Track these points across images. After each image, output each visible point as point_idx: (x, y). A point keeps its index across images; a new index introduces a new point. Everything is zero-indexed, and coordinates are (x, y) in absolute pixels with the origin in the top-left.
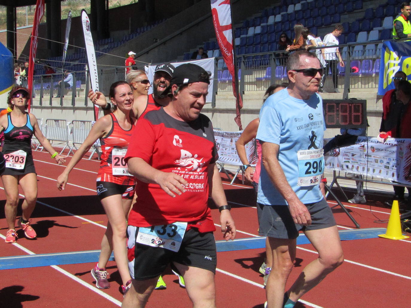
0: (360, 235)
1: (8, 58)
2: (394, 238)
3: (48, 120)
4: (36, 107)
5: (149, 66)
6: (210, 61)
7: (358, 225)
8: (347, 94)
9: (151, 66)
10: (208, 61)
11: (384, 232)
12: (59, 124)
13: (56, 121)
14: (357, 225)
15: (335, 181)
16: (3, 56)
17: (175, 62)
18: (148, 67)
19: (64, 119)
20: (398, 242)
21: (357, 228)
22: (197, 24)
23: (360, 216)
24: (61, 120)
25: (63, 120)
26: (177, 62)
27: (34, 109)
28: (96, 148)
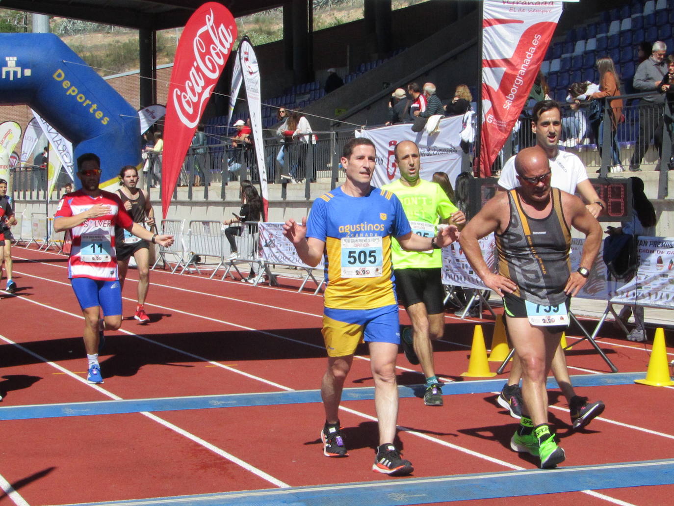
0: (607, 380)
1: (131, 120)
2: (658, 384)
3: (193, 222)
4: (183, 203)
5: (362, 131)
6: (456, 121)
7: (615, 369)
8: (667, 173)
9: (365, 131)
10: (451, 123)
11: (644, 377)
12: (209, 229)
13: (206, 223)
15: (610, 308)
16: (121, 117)
17: (403, 124)
18: (360, 131)
19: (217, 220)
20: (661, 389)
21: (613, 371)
22: (455, 57)
24: (213, 222)
25: (216, 222)
27: (179, 206)
28: (266, 267)
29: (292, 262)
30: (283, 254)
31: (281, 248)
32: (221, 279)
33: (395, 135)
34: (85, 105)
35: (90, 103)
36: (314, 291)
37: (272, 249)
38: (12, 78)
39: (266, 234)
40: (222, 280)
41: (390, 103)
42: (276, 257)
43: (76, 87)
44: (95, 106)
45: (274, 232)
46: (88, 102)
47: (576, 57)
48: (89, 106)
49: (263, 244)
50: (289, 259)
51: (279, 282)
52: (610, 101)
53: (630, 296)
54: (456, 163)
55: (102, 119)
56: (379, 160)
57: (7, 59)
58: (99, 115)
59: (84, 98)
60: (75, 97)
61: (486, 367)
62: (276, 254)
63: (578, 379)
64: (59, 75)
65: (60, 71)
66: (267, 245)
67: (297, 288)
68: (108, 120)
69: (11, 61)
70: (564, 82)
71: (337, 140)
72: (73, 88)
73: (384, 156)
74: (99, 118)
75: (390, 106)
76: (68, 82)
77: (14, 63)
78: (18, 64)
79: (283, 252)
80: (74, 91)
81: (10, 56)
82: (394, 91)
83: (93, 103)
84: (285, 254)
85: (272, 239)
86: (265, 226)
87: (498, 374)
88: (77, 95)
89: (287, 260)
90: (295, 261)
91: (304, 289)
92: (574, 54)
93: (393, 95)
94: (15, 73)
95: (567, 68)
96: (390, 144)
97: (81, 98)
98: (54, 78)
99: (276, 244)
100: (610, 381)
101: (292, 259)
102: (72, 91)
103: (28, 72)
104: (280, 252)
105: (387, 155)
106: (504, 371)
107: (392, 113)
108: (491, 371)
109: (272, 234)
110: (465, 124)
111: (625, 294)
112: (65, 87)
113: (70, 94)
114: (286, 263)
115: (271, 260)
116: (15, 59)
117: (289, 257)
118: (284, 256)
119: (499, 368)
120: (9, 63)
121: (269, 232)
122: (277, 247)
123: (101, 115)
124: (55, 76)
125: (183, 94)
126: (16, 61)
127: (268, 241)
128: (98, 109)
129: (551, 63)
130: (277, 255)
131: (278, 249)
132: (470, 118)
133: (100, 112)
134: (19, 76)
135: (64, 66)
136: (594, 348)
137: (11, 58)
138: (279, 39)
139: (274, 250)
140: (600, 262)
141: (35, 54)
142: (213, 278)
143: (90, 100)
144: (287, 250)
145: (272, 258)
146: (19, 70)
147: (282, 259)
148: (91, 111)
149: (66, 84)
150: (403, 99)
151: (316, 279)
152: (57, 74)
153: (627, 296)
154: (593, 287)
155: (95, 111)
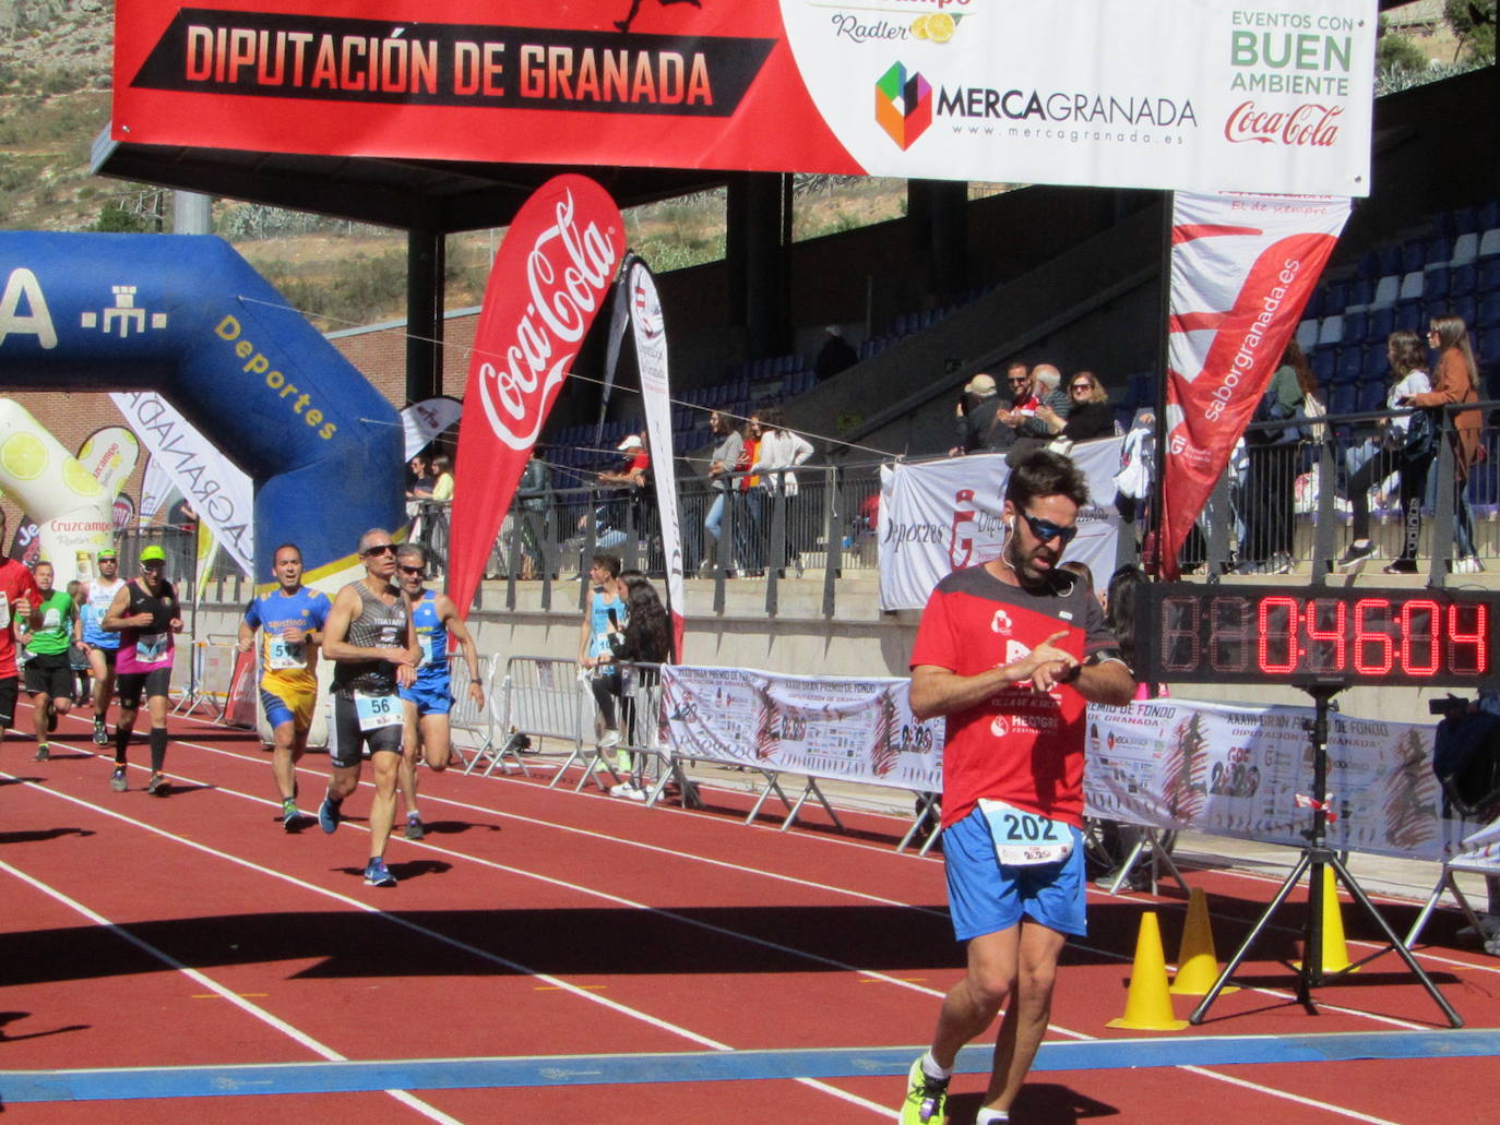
0: (1439, 1044)
1: (385, 432)
3: (515, 659)
4: (494, 617)
5: (897, 466)
6: (1108, 449)
7: (1457, 1019)
9: (904, 467)
10: (1096, 453)
12: (550, 676)
13: (543, 663)
14: (1454, 1016)
15: (1447, 881)
16: (364, 424)
17: (989, 453)
18: (891, 467)
21: (1454, 1025)
23: (1490, 996)
24: (559, 661)
25: (567, 662)
26: (995, 452)
27: (485, 624)
28: (675, 763)
29: (733, 754)
30: (714, 737)
31: (710, 724)
32: (574, 789)
33: (972, 477)
34: (283, 395)
35: (295, 391)
36: (781, 820)
37: (690, 725)
38: (124, 333)
39: (676, 693)
40: (577, 791)
41: (960, 406)
42: (698, 744)
43: (265, 356)
44: (305, 399)
45: (694, 688)
46: (291, 389)
47: (1379, 313)
48: (293, 398)
49: (670, 712)
50: (726, 749)
51: (703, 800)
52: (1454, 413)
53: (1494, 853)
54: (1104, 543)
55: (320, 426)
56: (933, 532)
57: (115, 289)
58: (314, 417)
59: (281, 381)
60: (263, 377)
61: (1165, 1007)
62: (698, 737)
63: (1373, 1042)
64: (229, 328)
65: (230, 319)
66: (678, 717)
67: (743, 814)
68: (334, 428)
69: (124, 295)
70: (1350, 368)
71: (840, 485)
72: (259, 357)
73: (944, 525)
74: (313, 424)
75: (960, 413)
76: (248, 344)
77: (130, 299)
78: (139, 302)
79: (713, 732)
80: (260, 364)
81: (121, 283)
82: (969, 380)
83: (301, 392)
84: (719, 734)
85: (691, 703)
86: (675, 673)
87: (1192, 1023)
88: (268, 371)
89: (721, 750)
90: (739, 753)
91: (760, 817)
92: (1375, 306)
93: (968, 389)
94: (133, 321)
95: (1359, 336)
96: (959, 497)
97: (275, 380)
98: (216, 337)
99: (699, 713)
100: (1446, 1049)
101: (732, 749)
102: (257, 365)
103: (160, 321)
104: (708, 732)
105: (950, 521)
106: (1205, 1019)
107: (964, 427)
108: (1177, 1016)
109: (690, 693)
110: (1126, 458)
111: (1482, 850)
112: (242, 355)
113: (251, 371)
114: (720, 757)
115: (688, 750)
116: (133, 290)
117: (726, 743)
118: (717, 741)
119: (1194, 1012)
120: (120, 300)
121: (683, 687)
122: (700, 721)
123: (319, 418)
124: (219, 330)
125: (502, 374)
126: (135, 296)
127: (681, 708)
128: (314, 404)
129: (1321, 324)
130: (701, 739)
131: (703, 726)
132: (1138, 445)
133: (315, 411)
134: (141, 328)
135: (240, 309)
136: (1409, 970)
137: (124, 289)
138: (717, 258)
139: (694, 727)
140: (1425, 775)
141: (179, 282)
142: (556, 785)
143: (296, 387)
144: (722, 729)
145: (689, 745)
146: (140, 314)
147: (711, 749)
148: (297, 408)
149: (243, 349)
150: (989, 398)
151: (786, 793)
152: (224, 324)
153: (1487, 855)
154: (1408, 832)
155: (305, 409)
